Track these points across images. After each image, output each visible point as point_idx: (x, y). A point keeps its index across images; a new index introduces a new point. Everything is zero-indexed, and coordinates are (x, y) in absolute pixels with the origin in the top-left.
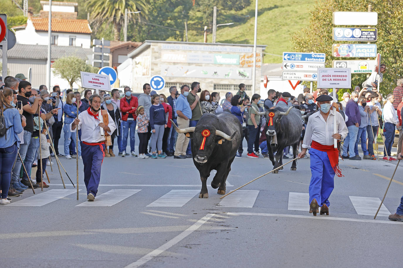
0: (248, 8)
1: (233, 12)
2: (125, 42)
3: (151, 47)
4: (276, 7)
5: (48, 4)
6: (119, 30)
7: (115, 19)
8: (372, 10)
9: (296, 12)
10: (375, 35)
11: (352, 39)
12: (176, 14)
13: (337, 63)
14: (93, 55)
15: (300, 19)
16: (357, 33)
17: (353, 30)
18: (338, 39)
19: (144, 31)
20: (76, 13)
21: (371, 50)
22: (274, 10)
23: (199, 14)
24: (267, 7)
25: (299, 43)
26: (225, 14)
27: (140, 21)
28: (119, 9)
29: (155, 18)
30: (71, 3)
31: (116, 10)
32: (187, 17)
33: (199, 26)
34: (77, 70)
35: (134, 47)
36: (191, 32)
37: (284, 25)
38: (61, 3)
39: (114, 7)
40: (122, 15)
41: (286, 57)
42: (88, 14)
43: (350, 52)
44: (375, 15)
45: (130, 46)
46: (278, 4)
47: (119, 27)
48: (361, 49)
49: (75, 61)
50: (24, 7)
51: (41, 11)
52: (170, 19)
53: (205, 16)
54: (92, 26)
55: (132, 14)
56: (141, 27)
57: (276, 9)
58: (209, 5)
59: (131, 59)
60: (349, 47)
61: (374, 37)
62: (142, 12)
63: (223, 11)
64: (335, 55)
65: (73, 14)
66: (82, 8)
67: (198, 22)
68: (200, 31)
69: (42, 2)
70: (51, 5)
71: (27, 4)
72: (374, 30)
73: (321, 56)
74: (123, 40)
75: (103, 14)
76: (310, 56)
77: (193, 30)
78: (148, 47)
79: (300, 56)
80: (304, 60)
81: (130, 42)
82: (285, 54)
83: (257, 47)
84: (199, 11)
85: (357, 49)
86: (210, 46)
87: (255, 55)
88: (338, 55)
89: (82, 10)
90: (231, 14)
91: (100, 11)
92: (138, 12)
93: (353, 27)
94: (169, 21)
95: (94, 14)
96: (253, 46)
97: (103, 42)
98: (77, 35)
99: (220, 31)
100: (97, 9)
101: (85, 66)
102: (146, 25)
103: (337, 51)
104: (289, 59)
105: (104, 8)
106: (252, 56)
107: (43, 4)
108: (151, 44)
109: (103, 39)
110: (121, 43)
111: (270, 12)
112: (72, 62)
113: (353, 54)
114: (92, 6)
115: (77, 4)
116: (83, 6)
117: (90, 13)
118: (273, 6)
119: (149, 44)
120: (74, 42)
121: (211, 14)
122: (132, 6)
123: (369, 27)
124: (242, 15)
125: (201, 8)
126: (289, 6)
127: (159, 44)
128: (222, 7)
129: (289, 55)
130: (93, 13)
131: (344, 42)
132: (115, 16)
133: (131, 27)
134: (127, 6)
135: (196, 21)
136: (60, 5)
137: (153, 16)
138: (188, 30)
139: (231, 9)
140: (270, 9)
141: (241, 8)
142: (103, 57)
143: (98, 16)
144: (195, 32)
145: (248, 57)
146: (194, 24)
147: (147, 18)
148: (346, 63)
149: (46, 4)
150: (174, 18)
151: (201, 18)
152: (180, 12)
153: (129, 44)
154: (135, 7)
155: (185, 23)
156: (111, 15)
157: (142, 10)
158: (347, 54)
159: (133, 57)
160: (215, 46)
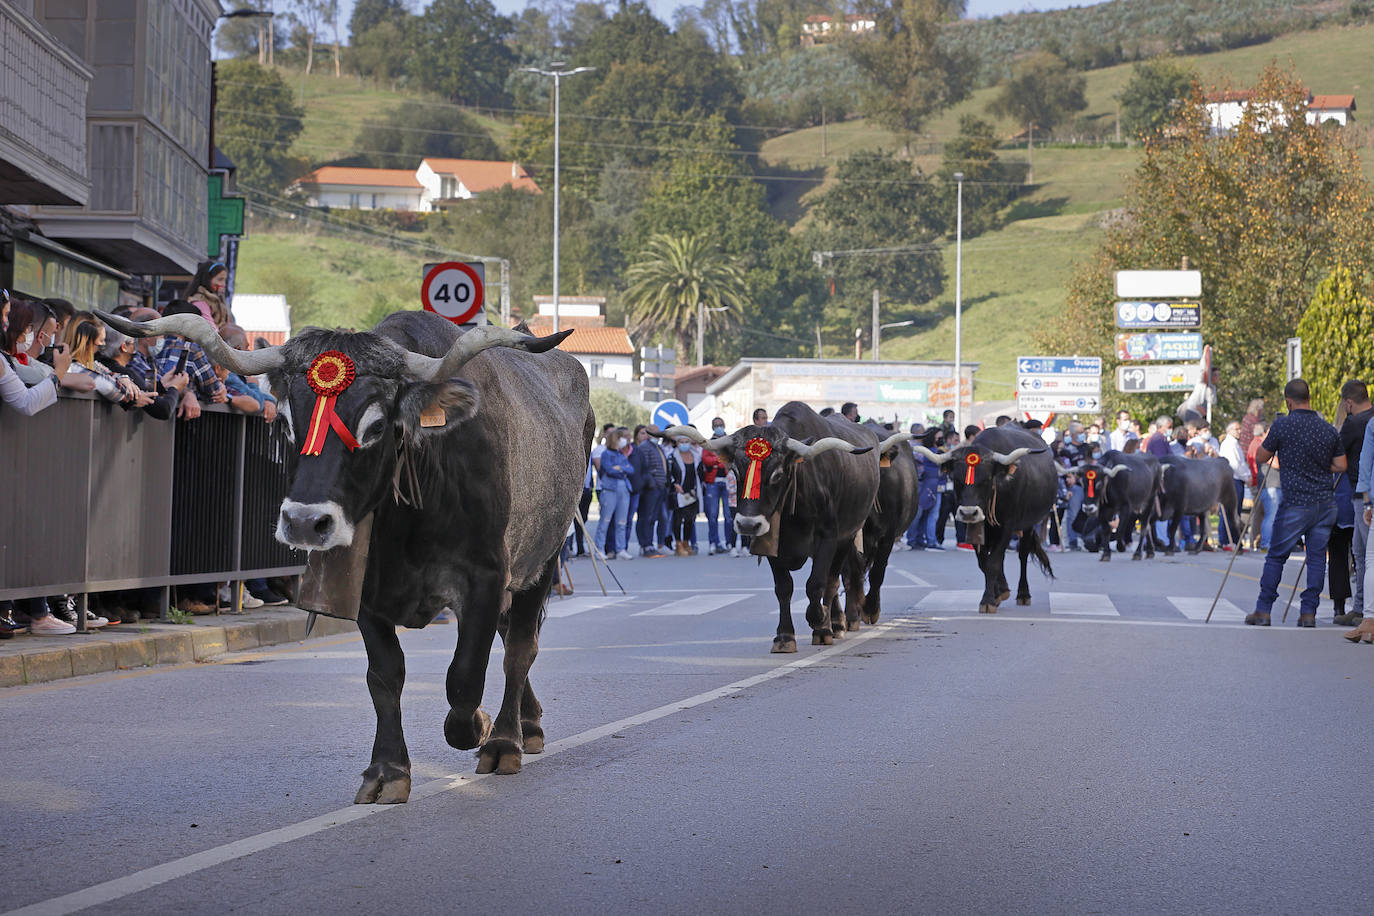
0: (939, 298)
1: (910, 307)
2: (700, 367)
3: (753, 371)
4: (994, 295)
5: (551, 302)
6: (688, 346)
7: (678, 324)
8: (1191, 267)
9: (1035, 304)
10: (1198, 315)
11: (1153, 323)
12: (797, 311)
13: (1126, 371)
14: (642, 393)
15: (1042, 317)
16: (1163, 312)
17: (1154, 306)
18: (1127, 325)
19: (735, 347)
20: (603, 317)
21: (1189, 345)
22: (990, 301)
23: (843, 313)
24: (975, 295)
25: (1046, 345)
26: (894, 311)
27: (727, 327)
28: (686, 305)
29: (757, 322)
30: (594, 299)
31: (681, 307)
32: (819, 317)
33: (845, 337)
34: (610, 412)
35: (716, 376)
36: (829, 348)
37: (1010, 330)
38: (574, 299)
39: (677, 302)
40: (692, 315)
41: (1024, 366)
42: (627, 317)
43: (1150, 349)
44: (1196, 276)
45: (710, 374)
46: (998, 290)
47: (688, 340)
48: (1171, 343)
49: (606, 395)
50: (502, 310)
51: (536, 315)
52: (787, 323)
53: (856, 316)
54: (633, 338)
55: (711, 313)
56: (729, 340)
57: (994, 300)
58: (863, 296)
59: (713, 397)
60: (1148, 340)
61: (1196, 319)
62: (731, 310)
63: (890, 306)
64: (1121, 356)
65: (597, 320)
66: (614, 308)
67: (842, 328)
68: (846, 347)
69: (536, 298)
70: (558, 303)
71: (508, 304)
72: (1196, 306)
73: (1093, 364)
74: (696, 365)
75: (656, 316)
76: (1070, 364)
77: (832, 344)
78: (747, 371)
79: (1052, 364)
80: (1060, 371)
81: (710, 366)
82: (1022, 361)
83: (962, 365)
84: (843, 307)
85: (1164, 343)
86: (868, 367)
87: (958, 381)
88: (1127, 355)
89: (613, 312)
90: (907, 311)
91: (651, 310)
92: (724, 309)
93: (1154, 301)
94: (785, 327)
95: (638, 316)
96: (954, 365)
97: (660, 353)
98: (606, 358)
99: (885, 344)
100: (643, 308)
101: (626, 405)
102: (739, 334)
103: (1124, 348)
104: (1030, 370)
105: (658, 305)
106: (952, 384)
107: (540, 302)
108: (753, 365)
109: (660, 347)
110: (691, 370)
111: (984, 306)
112: (600, 398)
113: (1156, 354)
114: (633, 301)
115: (604, 300)
116: (616, 303)
117: (630, 315)
118: (987, 294)
119: (748, 365)
120: (599, 372)
121: (868, 313)
122: (712, 299)
123: (1185, 301)
124: (928, 312)
125: (847, 301)
126: (1019, 292)
127: (768, 365)
128: (888, 298)
129: (1030, 362)
130: (635, 314)
131: (1138, 331)
132: (679, 317)
133: (710, 340)
134: (702, 297)
135: (838, 326)
136: (571, 303)
137: (752, 316)
138: (823, 344)
139: (904, 303)
140: (982, 299)
141: (925, 299)
142: (661, 381)
143: (647, 321)
144: (835, 349)
145: (944, 387)
146: (835, 332)
147: (741, 320)
148: (1143, 371)
149: (544, 302)
150: (794, 320)
151: (847, 321)
152: (804, 306)
153: (707, 371)
154: (717, 301)
155: (818, 332)
156: (671, 318)
157: (732, 306)
158: (1144, 354)
159: (717, 393)
160: (879, 367)
